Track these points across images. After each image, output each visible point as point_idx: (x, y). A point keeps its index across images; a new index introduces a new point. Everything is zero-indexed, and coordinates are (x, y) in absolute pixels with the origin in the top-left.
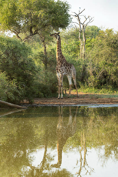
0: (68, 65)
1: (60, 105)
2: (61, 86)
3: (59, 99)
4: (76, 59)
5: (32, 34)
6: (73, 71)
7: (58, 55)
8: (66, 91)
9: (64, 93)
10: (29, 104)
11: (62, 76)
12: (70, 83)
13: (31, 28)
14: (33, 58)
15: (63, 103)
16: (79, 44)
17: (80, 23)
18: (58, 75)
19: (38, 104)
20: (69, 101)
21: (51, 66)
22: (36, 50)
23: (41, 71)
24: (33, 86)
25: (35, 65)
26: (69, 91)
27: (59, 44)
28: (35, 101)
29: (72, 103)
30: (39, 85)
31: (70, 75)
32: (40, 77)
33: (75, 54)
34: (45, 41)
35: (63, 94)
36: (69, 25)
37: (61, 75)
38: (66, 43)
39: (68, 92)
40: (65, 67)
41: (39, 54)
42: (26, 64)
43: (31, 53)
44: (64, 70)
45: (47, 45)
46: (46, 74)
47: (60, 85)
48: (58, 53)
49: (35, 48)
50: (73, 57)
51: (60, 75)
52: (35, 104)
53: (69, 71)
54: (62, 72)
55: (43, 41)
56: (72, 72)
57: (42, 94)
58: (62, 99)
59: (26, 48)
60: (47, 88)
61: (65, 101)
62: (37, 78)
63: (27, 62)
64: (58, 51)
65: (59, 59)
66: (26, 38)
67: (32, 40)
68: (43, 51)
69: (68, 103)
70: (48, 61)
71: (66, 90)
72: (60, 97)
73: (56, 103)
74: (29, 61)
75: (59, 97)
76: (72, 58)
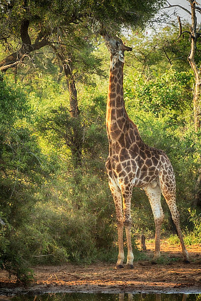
0: (148, 153)
1: (123, 288)
2: (127, 223)
3: (120, 267)
4: (178, 133)
5: (29, 46)
6: (165, 173)
7: (113, 118)
8: (143, 242)
9: (140, 247)
10: (17, 285)
11: (127, 188)
12: (158, 213)
13: (25, 25)
14: (31, 129)
15: (133, 282)
16: (192, 81)
17: (194, 7)
18: (115, 185)
19: (48, 286)
20: (155, 275)
21: (95, 155)
22: (45, 101)
23: (58, 172)
24: (31, 224)
25: (38, 150)
26: (154, 240)
27: (116, 81)
28: (38, 274)
29: (166, 285)
30: (54, 218)
31: (155, 185)
32: (55, 192)
33: (176, 116)
34: (74, 72)
35: (135, 252)
36: (156, 16)
37: (125, 186)
38: (145, 76)
39: (150, 245)
40: (138, 160)
41: (54, 115)
42: (9, 150)
43: (25, 110)
44: (134, 168)
45: (79, 84)
46: (77, 181)
47: (122, 219)
48: (113, 112)
49: (40, 95)
50: (170, 126)
51: (122, 185)
52: (37, 288)
53: (151, 174)
54: (127, 175)
55: (68, 72)
56: (161, 177)
57: (63, 250)
58: (131, 267)
59: (10, 94)
60: (80, 231)
61: (142, 276)
62: (47, 197)
63: (13, 141)
64: (112, 104)
65: (116, 133)
66: (8, 61)
67: (28, 67)
68: (68, 105)
69: (151, 284)
70: (83, 138)
71: (143, 239)
72: (125, 262)
73: (109, 284)
74: (17, 139)
75: (119, 262)
76: (164, 129)
